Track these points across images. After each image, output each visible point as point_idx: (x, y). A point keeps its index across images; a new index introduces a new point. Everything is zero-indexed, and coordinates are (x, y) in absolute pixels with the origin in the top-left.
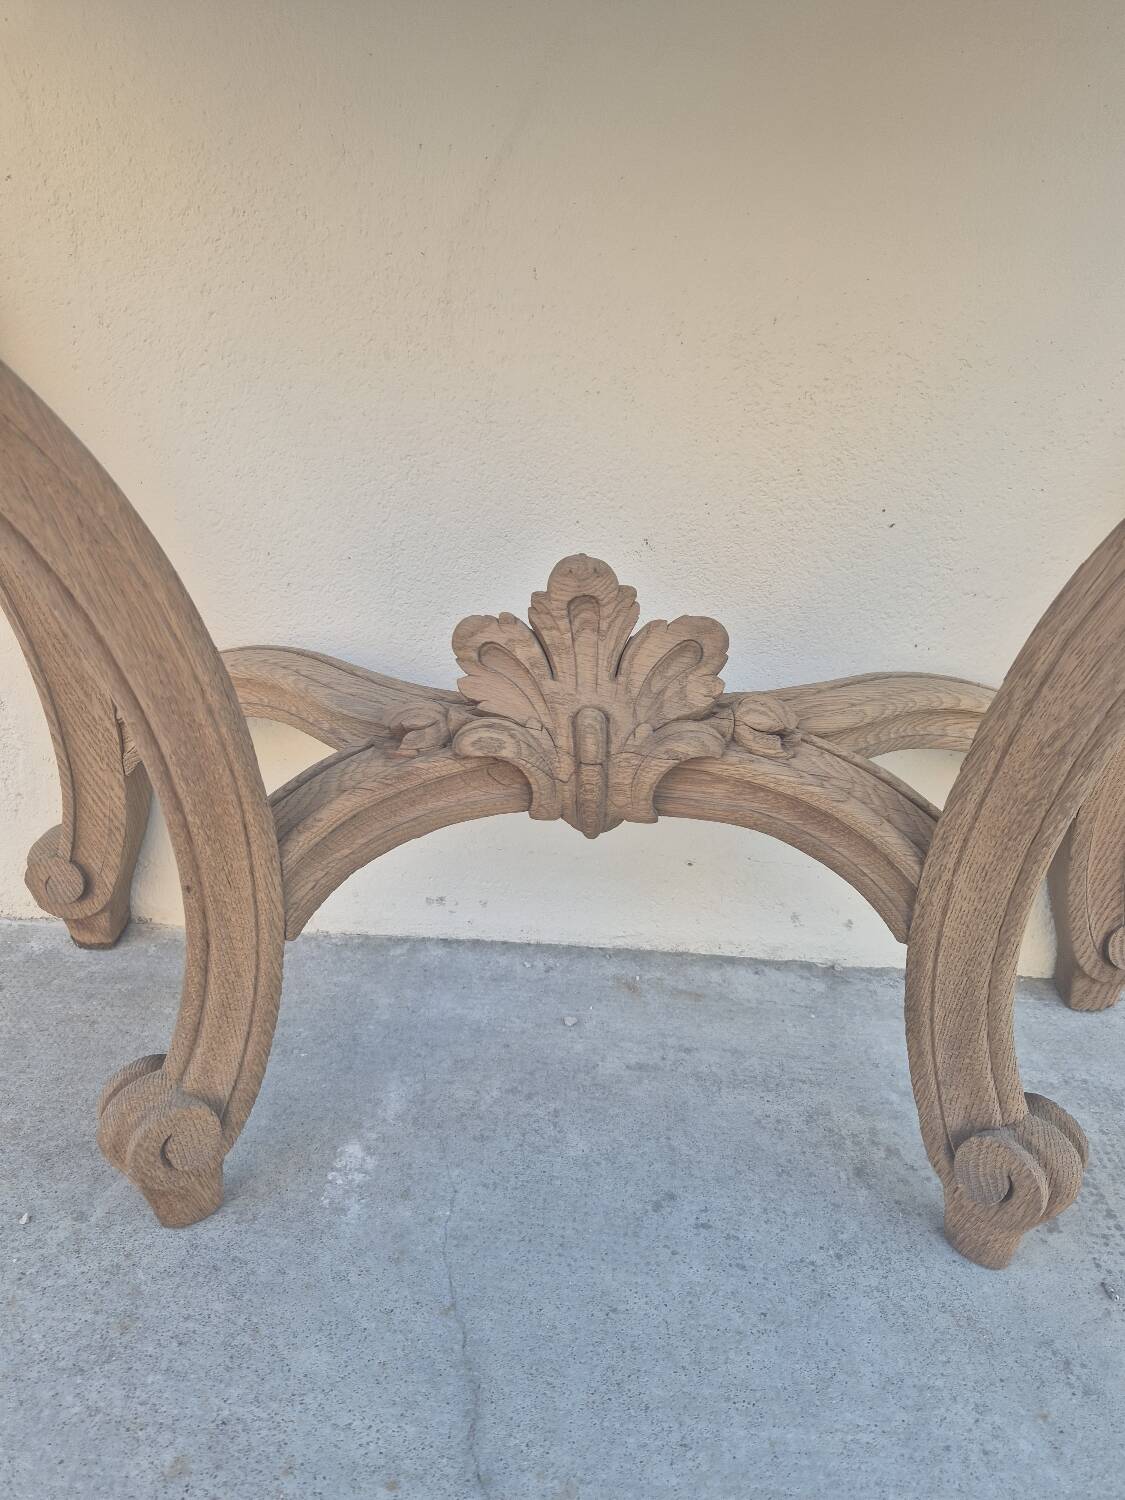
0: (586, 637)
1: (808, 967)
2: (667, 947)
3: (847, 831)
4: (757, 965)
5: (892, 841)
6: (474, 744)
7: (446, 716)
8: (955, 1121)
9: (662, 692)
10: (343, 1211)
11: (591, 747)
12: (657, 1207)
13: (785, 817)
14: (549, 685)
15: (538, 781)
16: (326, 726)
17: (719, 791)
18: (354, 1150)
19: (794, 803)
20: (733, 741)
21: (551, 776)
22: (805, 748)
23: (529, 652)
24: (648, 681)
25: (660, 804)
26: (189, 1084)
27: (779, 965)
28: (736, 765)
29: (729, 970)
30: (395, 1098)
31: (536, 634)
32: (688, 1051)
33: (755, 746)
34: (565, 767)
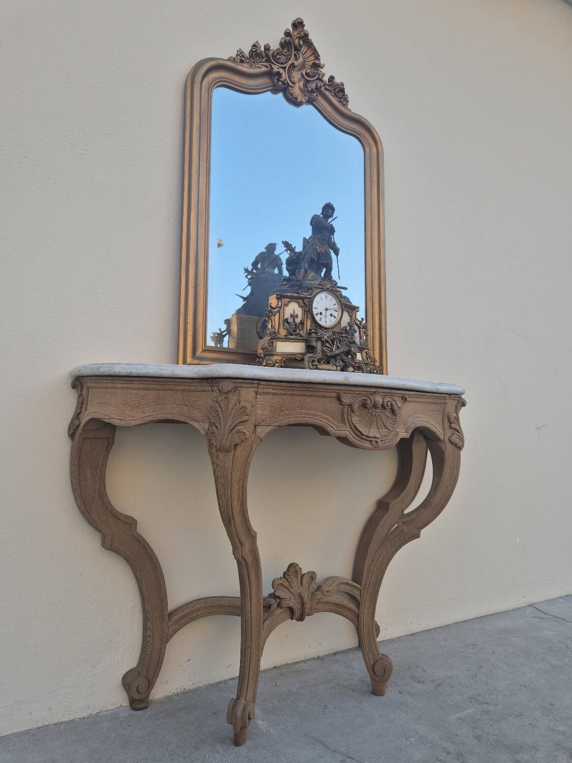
0: (295, 579)
1: (314, 658)
3: (344, 607)
4: (304, 661)
7: (276, 600)
10: (269, 731)
12: (325, 708)
14: (292, 590)
17: (323, 605)
20: (323, 594)
21: (297, 608)
23: (286, 584)
24: (307, 586)
27: (309, 660)
31: (286, 579)
32: (306, 682)
34: (299, 606)
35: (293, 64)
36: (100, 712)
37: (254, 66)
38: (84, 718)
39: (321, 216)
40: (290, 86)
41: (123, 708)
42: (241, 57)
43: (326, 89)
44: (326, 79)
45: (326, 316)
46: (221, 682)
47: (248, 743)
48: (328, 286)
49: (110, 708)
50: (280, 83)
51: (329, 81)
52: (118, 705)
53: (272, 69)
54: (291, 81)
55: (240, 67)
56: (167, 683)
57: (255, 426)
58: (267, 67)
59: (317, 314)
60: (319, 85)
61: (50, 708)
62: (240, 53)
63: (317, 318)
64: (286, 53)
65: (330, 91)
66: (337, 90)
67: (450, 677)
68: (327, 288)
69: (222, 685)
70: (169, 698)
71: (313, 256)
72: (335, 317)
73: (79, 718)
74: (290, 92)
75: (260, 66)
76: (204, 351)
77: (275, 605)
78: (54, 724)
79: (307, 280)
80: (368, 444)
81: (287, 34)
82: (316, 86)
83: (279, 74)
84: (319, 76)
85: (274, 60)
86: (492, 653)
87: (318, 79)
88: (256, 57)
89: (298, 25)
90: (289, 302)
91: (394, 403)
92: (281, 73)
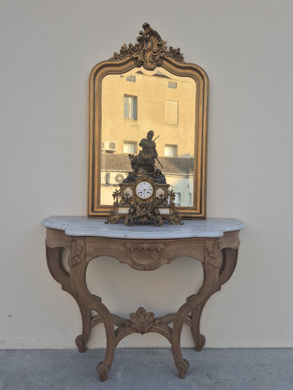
0: (142, 315)
4: (162, 348)
5: (169, 333)
6: (132, 326)
7: (129, 323)
8: (177, 362)
9: (149, 320)
10: (119, 379)
11: (143, 326)
12: (151, 376)
14: (138, 320)
15: (138, 330)
16: (116, 324)
17: (154, 329)
18: (119, 373)
19: (161, 330)
20: (155, 324)
21: (139, 329)
22: (162, 324)
24: (147, 319)
25: (149, 331)
26: (106, 364)
28: (155, 327)
29: (159, 349)
30: (122, 368)
31: (137, 314)
32: (154, 360)
33: (157, 325)
34: (140, 328)
35: (144, 50)
36: (68, 349)
37: (123, 59)
38: (61, 350)
39: (147, 138)
40: (144, 62)
41: (76, 350)
42: (116, 57)
43: (167, 56)
44: (168, 49)
45: (144, 194)
48: (145, 178)
49: (72, 348)
50: (138, 63)
51: (170, 50)
53: (133, 57)
54: (144, 59)
55: (114, 63)
56: (95, 343)
57: (86, 256)
58: (130, 57)
59: (139, 193)
60: (162, 56)
61: (50, 343)
62: (115, 54)
63: (139, 195)
64: (141, 44)
65: (170, 56)
66: (175, 54)
67: (229, 380)
68: (144, 179)
70: (95, 350)
72: (150, 193)
74: (145, 65)
75: (125, 58)
76: (98, 208)
77: (128, 326)
78: (51, 349)
79: (138, 174)
80: (140, 268)
81: (140, 34)
82: (160, 57)
83: (137, 58)
84: (162, 50)
85: (134, 51)
86: (270, 373)
87: (162, 52)
88: (124, 53)
89: (146, 26)
90: (126, 187)
91: (157, 247)
92: (138, 57)
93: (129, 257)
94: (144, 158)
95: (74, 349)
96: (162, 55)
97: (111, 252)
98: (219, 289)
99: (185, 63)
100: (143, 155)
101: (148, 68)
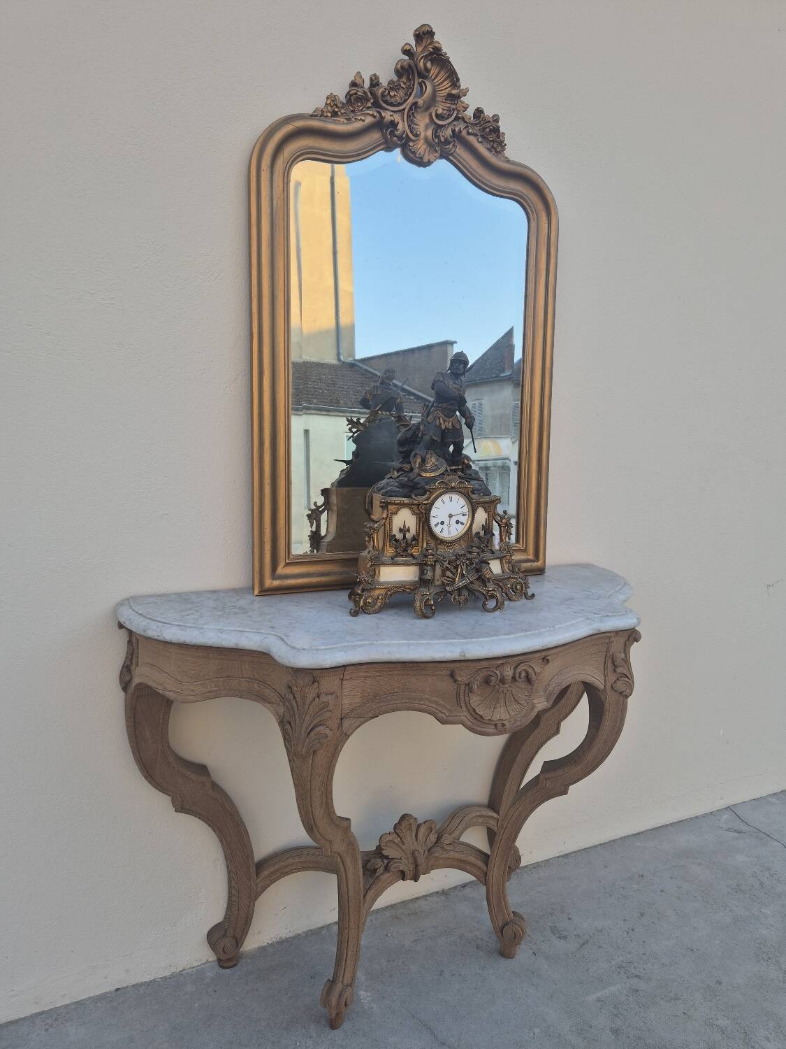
0: (409, 832)
1: (437, 893)
2: (399, 901)
3: (470, 863)
4: (425, 897)
5: (480, 863)
6: (394, 868)
7: (383, 862)
8: (501, 924)
9: (426, 840)
12: (441, 975)
13: (455, 863)
14: (404, 847)
17: (441, 861)
18: (362, 993)
19: (458, 859)
20: (442, 849)
21: (409, 870)
23: (397, 840)
24: (423, 839)
27: (430, 895)
28: (444, 855)
31: (396, 833)
32: (423, 931)
33: (447, 848)
34: (412, 867)
35: (415, 104)
36: (184, 970)
37: (353, 119)
38: (165, 978)
39: (449, 374)
40: (411, 140)
41: (210, 964)
42: (334, 108)
43: (468, 134)
44: (470, 113)
45: (449, 525)
46: (322, 928)
47: (346, 1025)
48: (453, 484)
49: (195, 964)
50: (395, 139)
51: (475, 116)
52: (204, 961)
53: (382, 118)
54: (411, 132)
55: (332, 126)
56: (259, 933)
57: (342, 719)
58: (375, 117)
59: (436, 525)
60: (457, 129)
63: (437, 530)
64: (405, 84)
65: (476, 135)
66: (488, 130)
67: (601, 931)
68: (452, 488)
69: (324, 932)
70: (263, 950)
71: (434, 437)
72: (462, 524)
73: (160, 978)
74: (411, 150)
75: (363, 118)
76: (287, 565)
77: (382, 868)
78: (133, 986)
79: (426, 471)
80: (491, 729)
81: (407, 52)
82: (453, 131)
83: (393, 124)
84: (458, 113)
85: (386, 102)
86: (661, 891)
87: (457, 119)
88: (357, 102)
89: (424, 35)
90: (398, 510)
91: (530, 670)
92: (396, 122)
93: (463, 705)
94: (443, 427)
95: (203, 966)
96: (460, 126)
97: (414, 699)
98: (557, 731)
99: (508, 161)
100: (439, 418)
101: (419, 160)
